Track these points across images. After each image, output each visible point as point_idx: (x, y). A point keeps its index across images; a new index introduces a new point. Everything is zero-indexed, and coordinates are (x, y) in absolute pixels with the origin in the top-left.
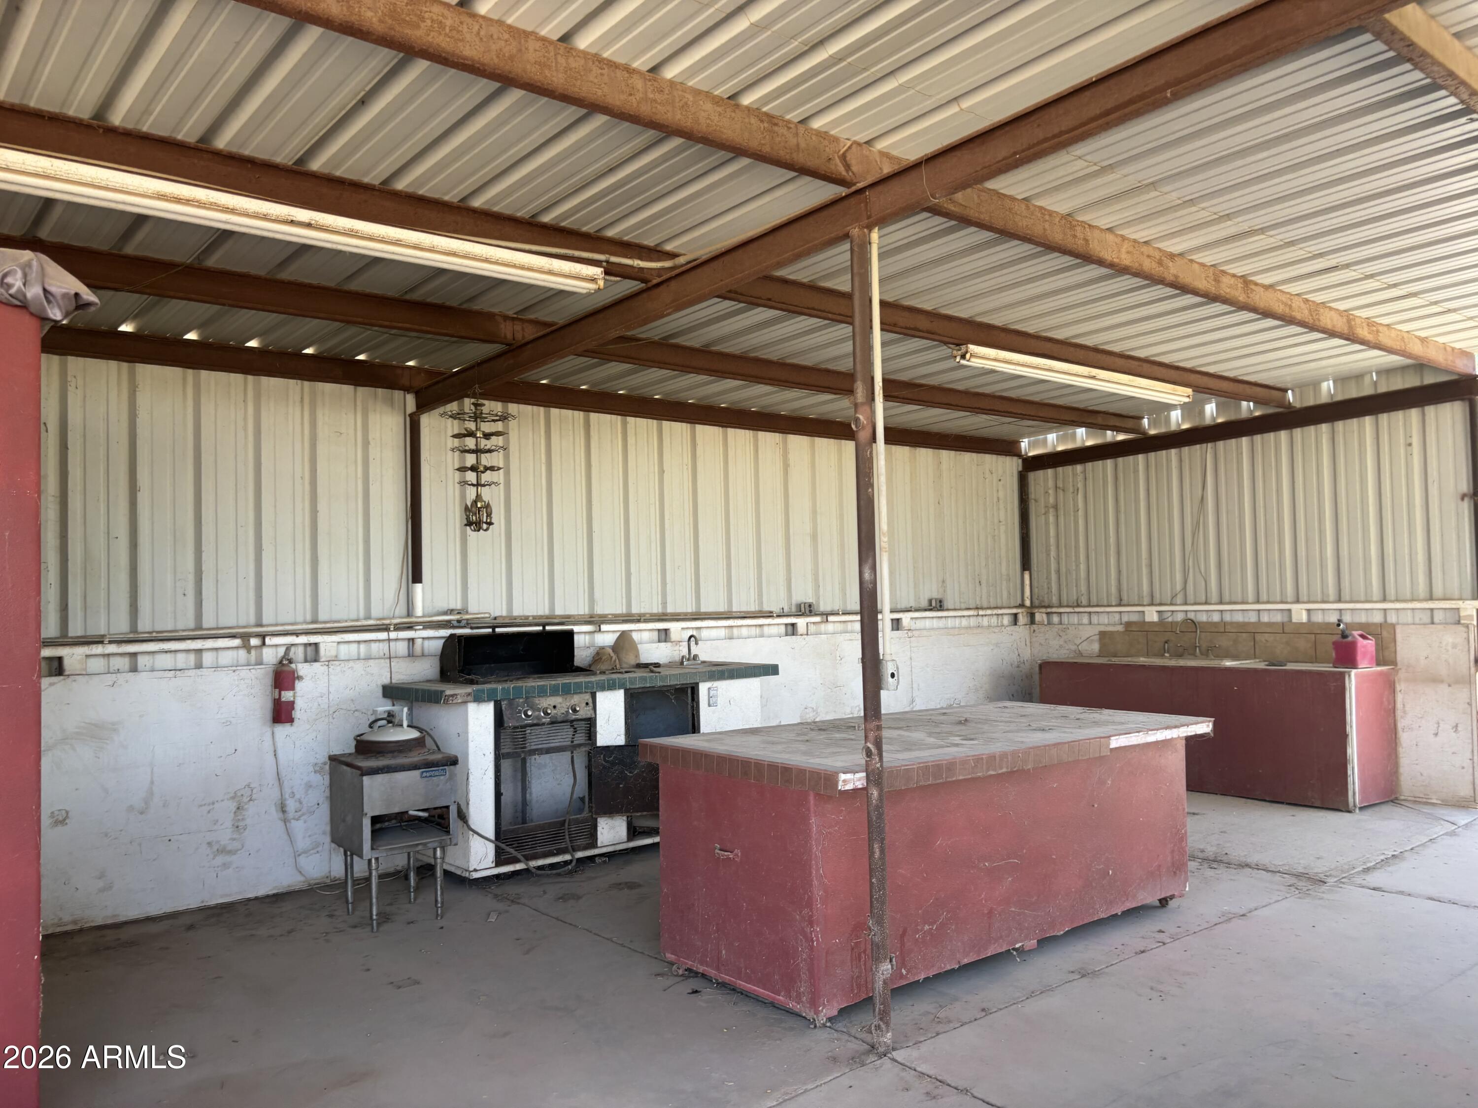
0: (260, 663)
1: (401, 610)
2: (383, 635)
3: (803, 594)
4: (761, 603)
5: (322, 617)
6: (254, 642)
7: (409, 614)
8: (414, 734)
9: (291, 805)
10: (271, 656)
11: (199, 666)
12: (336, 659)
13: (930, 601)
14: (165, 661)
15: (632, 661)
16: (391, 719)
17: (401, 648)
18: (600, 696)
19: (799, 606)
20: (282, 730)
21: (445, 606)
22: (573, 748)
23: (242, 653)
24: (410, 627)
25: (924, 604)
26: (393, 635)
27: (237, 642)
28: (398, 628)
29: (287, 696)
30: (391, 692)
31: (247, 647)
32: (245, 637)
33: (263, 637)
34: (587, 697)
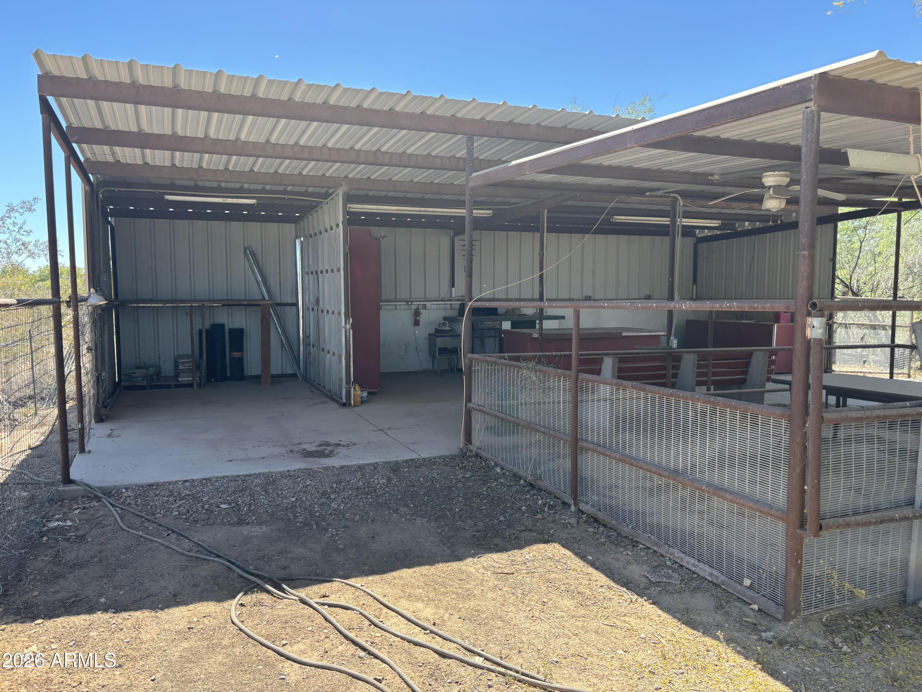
0: (411, 309)
1: (449, 295)
2: (443, 303)
3: (588, 292)
4: (570, 296)
5: (427, 297)
6: (410, 303)
7: (451, 297)
8: (450, 328)
9: (419, 348)
10: (413, 307)
11: (396, 309)
12: (431, 309)
13: (645, 296)
14: (388, 307)
15: (518, 313)
16: (444, 324)
17: (449, 306)
18: (503, 322)
19: (585, 297)
20: (417, 328)
21: (461, 295)
22: (495, 337)
23: (407, 306)
24: (451, 300)
25: (643, 297)
26: (446, 303)
27: (405, 303)
28: (448, 300)
29: (418, 318)
30: (445, 319)
31: (408, 304)
32: (407, 302)
33: (412, 302)
34: (499, 322)
